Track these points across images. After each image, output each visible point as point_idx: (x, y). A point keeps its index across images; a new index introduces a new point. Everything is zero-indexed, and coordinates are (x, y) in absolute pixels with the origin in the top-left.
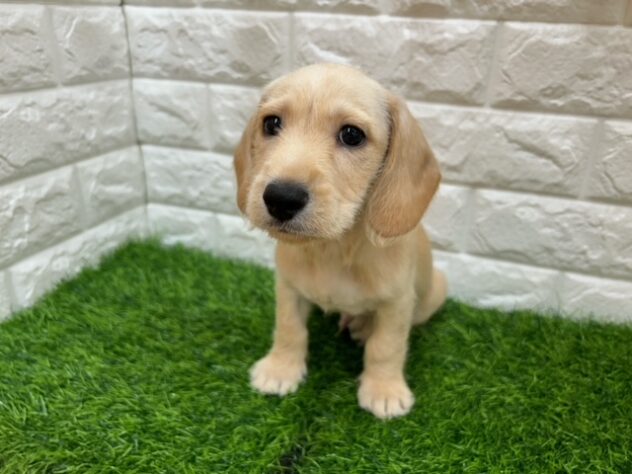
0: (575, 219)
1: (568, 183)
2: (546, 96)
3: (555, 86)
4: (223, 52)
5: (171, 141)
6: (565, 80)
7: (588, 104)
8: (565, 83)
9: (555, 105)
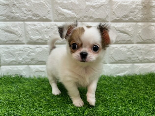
0: (134, 49)
1: (132, 40)
2: (124, 18)
3: (125, 15)
4: (30, 11)
5: (11, 42)
6: (128, 13)
7: (133, 19)
8: (128, 14)
9: (126, 20)
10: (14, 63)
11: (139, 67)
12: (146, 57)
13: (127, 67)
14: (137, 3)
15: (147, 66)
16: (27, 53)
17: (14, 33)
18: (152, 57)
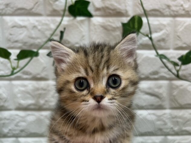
12: (184, 128)
13: (157, 141)
15: (186, 139)
16: (15, 122)
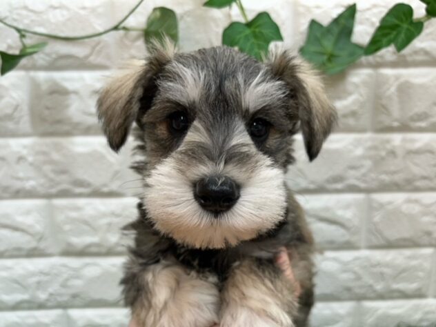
10: (26, 305)
11: (377, 310)
14: (369, 144)
17: (23, 231)
18: (412, 283)
